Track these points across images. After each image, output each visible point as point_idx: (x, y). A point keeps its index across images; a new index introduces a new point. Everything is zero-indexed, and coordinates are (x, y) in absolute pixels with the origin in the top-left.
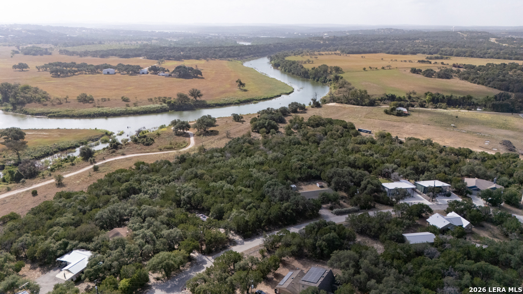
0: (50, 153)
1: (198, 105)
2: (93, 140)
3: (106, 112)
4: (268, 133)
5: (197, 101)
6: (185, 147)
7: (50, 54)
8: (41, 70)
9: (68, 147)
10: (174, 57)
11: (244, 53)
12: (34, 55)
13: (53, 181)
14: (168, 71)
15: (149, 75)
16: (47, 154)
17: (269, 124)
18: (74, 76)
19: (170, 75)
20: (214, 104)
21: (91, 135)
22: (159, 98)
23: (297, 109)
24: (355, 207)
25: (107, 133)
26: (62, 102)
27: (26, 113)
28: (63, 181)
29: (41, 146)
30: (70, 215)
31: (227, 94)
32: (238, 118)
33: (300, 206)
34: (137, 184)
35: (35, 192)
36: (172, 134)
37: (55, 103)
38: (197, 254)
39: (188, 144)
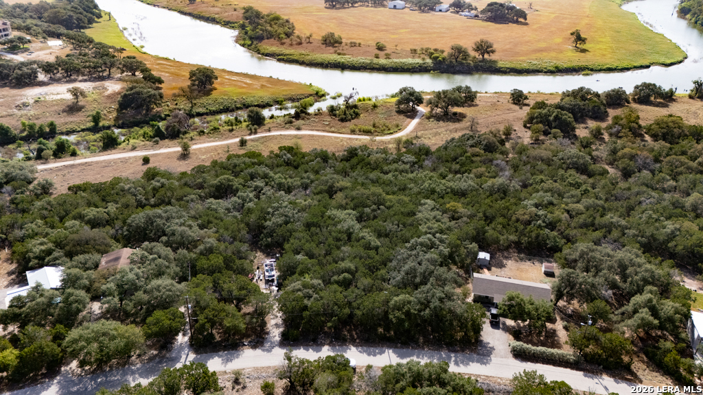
0: (231, 108)
1: (481, 67)
2: (292, 100)
3: (343, 63)
4: (546, 133)
5: (484, 60)
9: (256, 103)
13: (180, 149)
14: (476, 9)
15: (448, 13)
16: (226, 110)
17: (556, 118)
18: (351, 9)
19: (476, 16)
20: (508, 68)
21: (295, 93)
22: (427, 50)
23: (649, 96)
24: (567, 351)
25: (317, 93)
26: (303, 41)
27: (258, 52)
28: (191, 152)
29: (226, 98)
30: (112, 208)
31: (545, 54)
32: (518, 98)
33: (427, 311)
34: (242, 181)
35: (146, 160)
36: (394, 109)
37: (294, 43)
38: (186, 339)
39: (400, 130)
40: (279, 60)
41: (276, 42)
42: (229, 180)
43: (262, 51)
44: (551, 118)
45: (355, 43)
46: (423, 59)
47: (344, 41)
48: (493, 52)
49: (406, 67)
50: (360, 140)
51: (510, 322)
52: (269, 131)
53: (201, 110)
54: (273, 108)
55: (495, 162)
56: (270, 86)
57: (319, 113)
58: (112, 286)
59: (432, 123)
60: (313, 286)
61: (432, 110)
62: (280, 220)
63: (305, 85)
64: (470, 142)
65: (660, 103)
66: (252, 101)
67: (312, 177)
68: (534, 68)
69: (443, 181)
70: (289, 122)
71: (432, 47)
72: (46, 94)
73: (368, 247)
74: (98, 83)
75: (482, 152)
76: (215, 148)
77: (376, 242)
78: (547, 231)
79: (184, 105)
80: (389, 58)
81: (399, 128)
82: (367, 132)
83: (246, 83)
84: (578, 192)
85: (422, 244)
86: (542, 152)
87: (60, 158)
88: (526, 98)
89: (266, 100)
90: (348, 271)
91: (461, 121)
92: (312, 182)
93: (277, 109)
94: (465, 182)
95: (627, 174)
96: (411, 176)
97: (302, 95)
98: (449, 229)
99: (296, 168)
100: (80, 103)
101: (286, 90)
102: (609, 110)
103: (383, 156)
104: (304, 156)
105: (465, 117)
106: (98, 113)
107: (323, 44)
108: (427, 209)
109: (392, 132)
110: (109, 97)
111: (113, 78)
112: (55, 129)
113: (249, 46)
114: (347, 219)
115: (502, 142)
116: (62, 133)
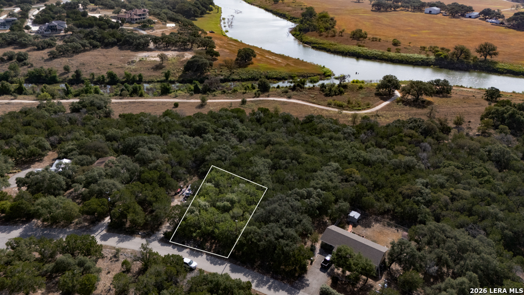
0: (256, 78)
3: (359, 53)
5: (485, 61)
8: (372, 3)
13: (200, 101)
14: (503, 17)
15: (477, 19)
16: (253, 79)
17: (512, 115)
18: (393, 12)
19: (502, 23)
20: (506, 70)
21: (307, 72)
22: (434, 48)
25: (325, 73)
26: (336, 34)
27: (301, 40)
28: (208, 104)
29: (256, 70)
35: (176, 105)
36: (375, 91)
37: (330, 35)
39: (369, 108)
40: (313, 47)
41: (317, 34)
43: (304, 40)
44: (506, 116)
45: (376, 38)
46: (428, 55)
47: (368, 36)
50: (330, 111)
53: (236, 77)
55: (422, 144)
56: (293, 65)
60: (200, 206)
63: (320, 67)
66: (273, 75)
71: (440, 45)
72: (148, 57)
74: (181, 53)
75: (417, 134)
76: (224, 104)
79: (226, 73)
80: (398, 52)
81: (368, 106)
83: (276, 62)
87: (132, 97)
88: (499, 96)
89: (283, 75)
90: (230, 201)
91: (425, 107)
92: (262, 135)
97: (312, 74)
99: (261, 124)
100: (163, 64)
101: (302, 69)
106: (169, 72)
107: (351, 37)
108: (328, 170)
109: (360, 108)
110: (182, 62)
111: (193, 50)
112: (142, 78)
113: (297, 35)
115: (447, 130)
116: (146, 82)
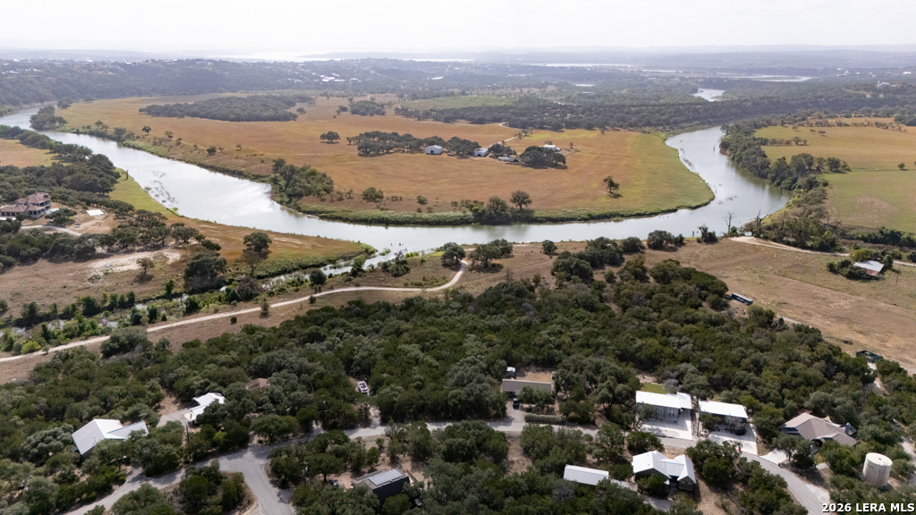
0: (288, 270)
1: (520, 217)
2: (345, 259)
3: (387, 218)
4: (568, 279)
5: (521, 210)
6: (439, 285)
7: (383, 114)
8: (352, 143)
10: (549, 124)
11: (683, 118)
12: (363, 114)
13: (259, 309)
14: (515, 153)
15: (487, 158)
16: (284, 272)
17: (577, 266)
18: (387, 155)
19: (516, 161)
20: (544, 217)
21: (346, 251)
22: (467, 202)
23: (662, 242)
24: (559, 416)
25: (367, 251)
26: (344, 197)
27: (299, 209)
28: (270, 311)
29: (282, 260)
30: (234, 354)
31: (580, 201)
32: (549, 248)
33: (472, 398)
34: (326, 330)
35: (234, 320)
36: (440, 263)
37: (335, 199)
38: (319, 426)
39: (447, 282)
40: (322, 218)
41: (315, 199)
42: (317, 329)
43: (304, 209)
44: (572, 266)
45: (396, 197)
46: (464, 212)
47: (385, 195)
48: (530, 202)
49: (448, 221)
50: (413, 292)
51: (526, 406)
52: (332, 288)
53: (261, 273)
54: (328, 266)
55: (523, 305)
56: (320, 245)
57: (373, 270)
58: (267, 397)
59: (474, 274)
60: (398, 390)
61: (474, 262)
62: (365, 354)
63: (354, 243)
64: (504, 290)
65: (671, 248)
66: (307, 262)
67: (381, 323)
68: (568, 216)
69: (483, 321)
70: (349, 279)
71: (471, 198)
72: (111, 266)
73: (430, 366)
74: (156, 252)
75: (514, 297)
76: (289, 307)
77: (435, 363)
78: (555, 351)
79: (245, 268)
80: (431, 212)
81: (446, 280)
82: (418, 285)
83: (296, 244)
84: (581, 324)
85: (468, 362)
86: (562, 295)
87: (158, 322)
88: (556, 248)
90: (420, 380)
91: (499, 271)
92: (381, 327)
93: (331, 268)
94: (498, 321)
95: (624, 308)
96: (458, 318)
97: (352, 253)
98: (486, 352)
99: (366, 317)
100: (148, 273)
101: (337, 249)
102: (624, 256)
103: (435, 304)
104: (370, 307)
105: (502, 268)
106: (171, 282)
107: (364, 199)
108: (471, 341)
110: (173, 265)
111: (167, 247)
112: (132, 298)
113: (287, 203)
114: (414, 350)
115: (532, 289)
116: (139, 302)
